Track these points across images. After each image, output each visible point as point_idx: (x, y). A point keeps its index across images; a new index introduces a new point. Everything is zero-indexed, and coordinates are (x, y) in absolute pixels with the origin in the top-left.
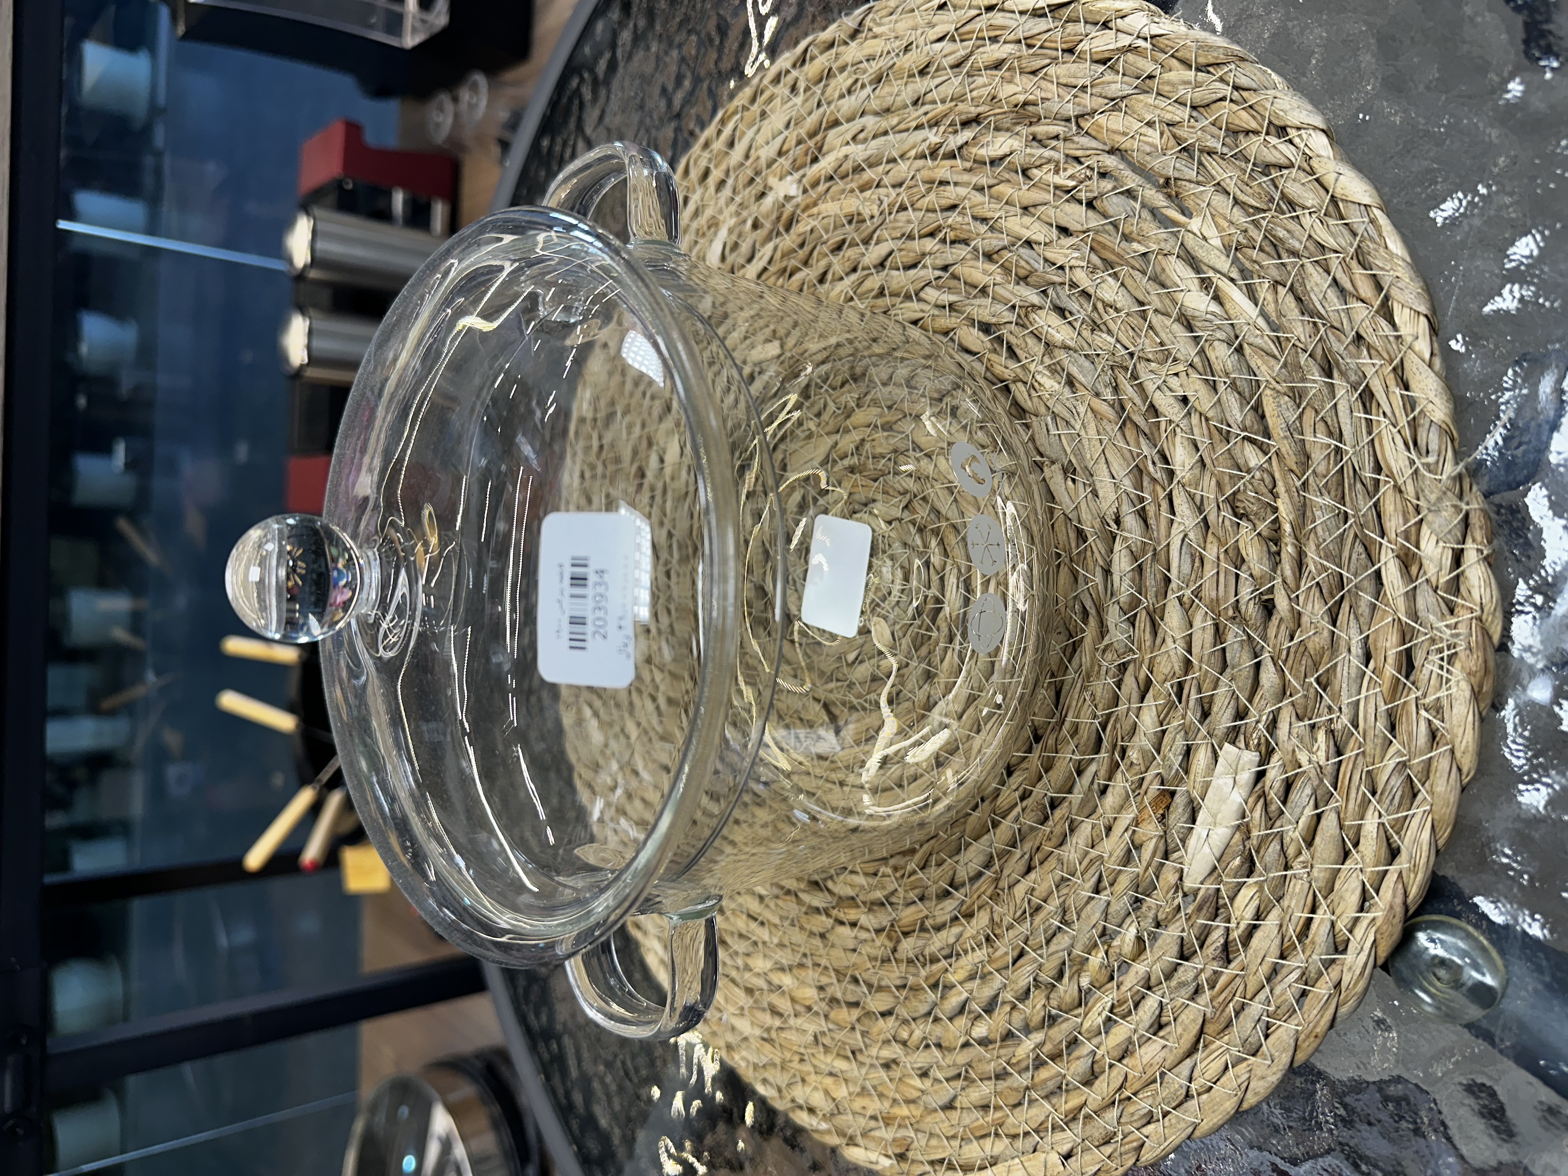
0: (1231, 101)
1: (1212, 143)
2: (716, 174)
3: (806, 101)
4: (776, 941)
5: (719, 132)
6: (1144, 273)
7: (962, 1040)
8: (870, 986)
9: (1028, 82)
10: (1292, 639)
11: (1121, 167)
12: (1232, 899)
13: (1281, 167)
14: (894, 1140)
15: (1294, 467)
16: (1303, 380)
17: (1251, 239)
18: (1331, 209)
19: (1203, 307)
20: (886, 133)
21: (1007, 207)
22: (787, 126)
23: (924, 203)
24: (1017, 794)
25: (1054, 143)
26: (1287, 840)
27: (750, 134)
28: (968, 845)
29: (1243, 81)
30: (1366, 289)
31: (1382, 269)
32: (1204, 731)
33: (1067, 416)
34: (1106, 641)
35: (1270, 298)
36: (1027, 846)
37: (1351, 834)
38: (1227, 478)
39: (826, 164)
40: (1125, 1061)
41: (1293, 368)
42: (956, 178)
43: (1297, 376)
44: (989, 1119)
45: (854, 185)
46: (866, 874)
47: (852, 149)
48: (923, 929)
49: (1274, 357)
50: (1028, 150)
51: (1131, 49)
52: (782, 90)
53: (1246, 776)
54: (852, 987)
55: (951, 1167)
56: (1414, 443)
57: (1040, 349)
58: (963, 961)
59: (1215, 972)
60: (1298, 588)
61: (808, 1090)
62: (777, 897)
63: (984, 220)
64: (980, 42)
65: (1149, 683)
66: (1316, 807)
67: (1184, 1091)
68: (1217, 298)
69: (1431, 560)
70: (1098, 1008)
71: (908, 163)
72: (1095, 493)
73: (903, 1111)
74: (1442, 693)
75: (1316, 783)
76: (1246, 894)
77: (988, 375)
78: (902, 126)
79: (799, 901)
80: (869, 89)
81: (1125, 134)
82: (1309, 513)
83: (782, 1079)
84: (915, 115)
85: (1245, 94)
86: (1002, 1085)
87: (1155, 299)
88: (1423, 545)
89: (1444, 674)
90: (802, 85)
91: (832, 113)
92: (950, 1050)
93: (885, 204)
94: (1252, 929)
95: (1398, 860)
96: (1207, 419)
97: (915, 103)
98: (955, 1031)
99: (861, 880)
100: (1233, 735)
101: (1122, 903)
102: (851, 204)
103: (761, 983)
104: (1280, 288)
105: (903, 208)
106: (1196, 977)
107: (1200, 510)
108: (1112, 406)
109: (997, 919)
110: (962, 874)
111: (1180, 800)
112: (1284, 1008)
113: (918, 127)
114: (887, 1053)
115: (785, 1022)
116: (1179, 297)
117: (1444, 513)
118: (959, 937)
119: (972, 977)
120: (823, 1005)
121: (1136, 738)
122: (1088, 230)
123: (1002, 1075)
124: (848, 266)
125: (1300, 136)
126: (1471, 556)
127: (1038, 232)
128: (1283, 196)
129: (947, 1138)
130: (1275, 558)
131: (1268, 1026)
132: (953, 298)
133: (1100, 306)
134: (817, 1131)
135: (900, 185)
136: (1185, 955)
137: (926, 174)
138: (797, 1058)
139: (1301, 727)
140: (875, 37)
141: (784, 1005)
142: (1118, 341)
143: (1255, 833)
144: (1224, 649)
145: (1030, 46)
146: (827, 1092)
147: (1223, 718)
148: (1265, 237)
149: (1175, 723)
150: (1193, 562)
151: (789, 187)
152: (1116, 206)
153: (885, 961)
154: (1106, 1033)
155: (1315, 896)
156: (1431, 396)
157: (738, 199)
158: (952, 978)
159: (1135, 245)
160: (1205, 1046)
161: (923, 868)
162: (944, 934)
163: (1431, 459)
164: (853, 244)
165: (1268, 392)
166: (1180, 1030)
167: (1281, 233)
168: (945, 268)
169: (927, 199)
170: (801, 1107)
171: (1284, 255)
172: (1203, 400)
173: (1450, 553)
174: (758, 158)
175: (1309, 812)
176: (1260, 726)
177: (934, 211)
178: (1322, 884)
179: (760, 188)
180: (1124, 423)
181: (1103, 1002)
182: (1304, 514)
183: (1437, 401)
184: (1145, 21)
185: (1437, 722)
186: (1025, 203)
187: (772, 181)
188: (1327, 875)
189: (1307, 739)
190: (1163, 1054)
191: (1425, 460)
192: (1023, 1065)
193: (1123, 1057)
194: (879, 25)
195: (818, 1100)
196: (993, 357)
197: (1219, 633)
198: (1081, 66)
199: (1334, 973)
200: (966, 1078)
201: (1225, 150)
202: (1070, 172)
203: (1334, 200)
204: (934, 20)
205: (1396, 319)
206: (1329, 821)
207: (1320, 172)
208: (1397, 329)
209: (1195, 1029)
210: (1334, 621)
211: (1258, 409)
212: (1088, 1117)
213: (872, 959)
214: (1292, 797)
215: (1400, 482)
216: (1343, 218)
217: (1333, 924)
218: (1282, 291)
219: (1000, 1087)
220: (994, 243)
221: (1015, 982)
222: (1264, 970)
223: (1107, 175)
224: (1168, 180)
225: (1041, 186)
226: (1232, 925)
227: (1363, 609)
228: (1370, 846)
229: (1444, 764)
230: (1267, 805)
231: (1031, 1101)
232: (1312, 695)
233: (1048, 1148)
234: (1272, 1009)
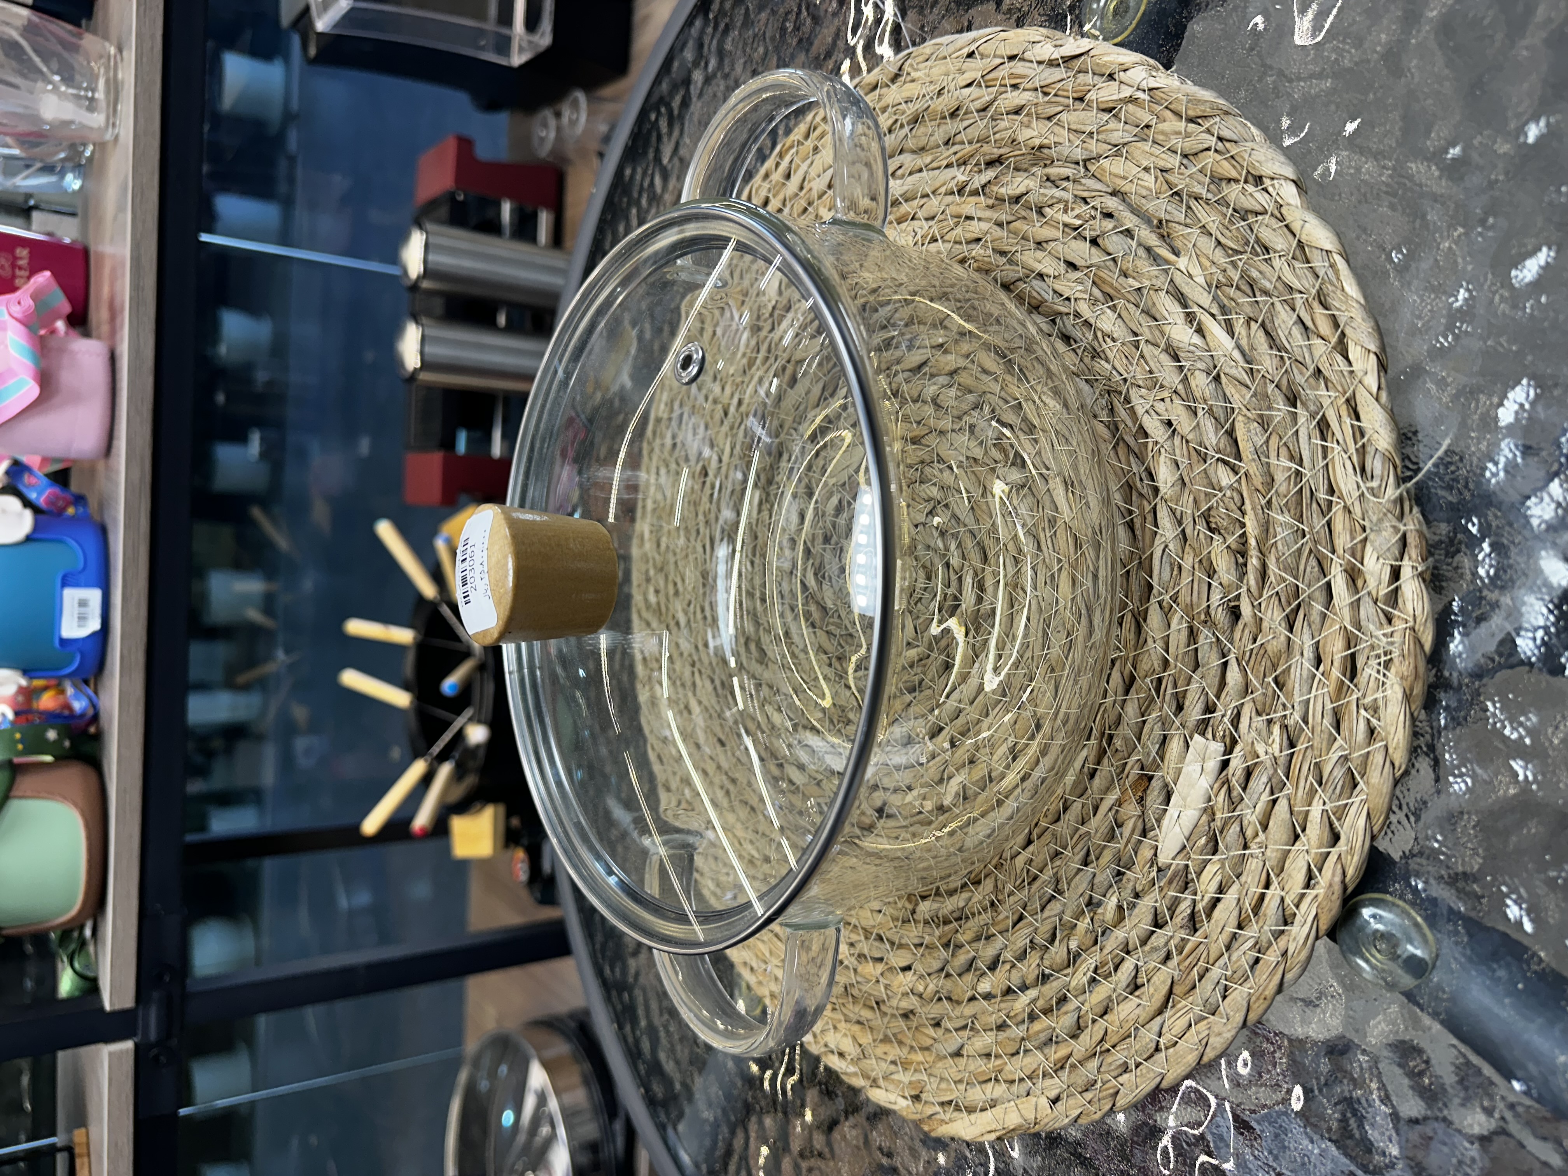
0: (1216, 151)
1: (1197, 189)
2: (774, 203)
5: (778, 165)
6: (1137, 306)
7: (969, 994)
8: (892, 944)
9: (1044, 127)
10: (1255, 641)
11: (1121, 208)
12: (1199, 875)
13: (1257, 214)
14: (910, 1083)
15: (1260, 487)
16: (1270, 408)
17: (1230, 279)
18: (1298, 253)
19: (1186, 340)
20: (920, 170)
21: (1024, 242)
23: (951, 236)
24: (1018, 777)
25: (1065, 184)
26: (1245, 823)
27: (804, 167)
28: (977, 820)
29: (1226, 134)
30: (1324, 327)
31: (1339, 310)
32: (1177, 723)
33: (1069, 434)
35: (1244, 332)
36: (1028, 823)
37: (1300, 819)
38: (1202, 496)
40: (1106, 1017)
41: (1262, 397)
42: (980, 214)
43: (1265, 404)
44: (990, 1066)
45: (891, 217)
47: (891, 183)
48: (938, 893)
49: (1247, 387)
50: (1042, 191)
51: (1132, 100)
53: (1212, 765)
54: (877, 944)
55: (958, 1109)
56: (1362, 469)
57: (1044, 373)
58: (971, 923)
59: (1183, 939)
60: (1261, 596)
61: (839, 1035)
63: (1003, 253)
64: (1003, 89)
65: (1132, 679)
66: (1272, 793)
67: (1153, 1045)
68: (1200, 331)
69: (1372, 574)
70: (1083, 969)
71: (940, 198)
72: (1088, 505)
73: (919, 1057)
74: (1379, 695)
75: (1271, 772)
76: (1211, 869)
77: (1003, 394)
78: (934, 165)
80: (907, 129)
81: (1125, 178)
82: (1271, 529)
83: (817, 1027)
85: (1228, 145)
86: (1002, 1035)
87: (1146, 330)
88: (1365, 562)
89: (1381, 678)
92: (959, 1003)
93: (919, 236)
94: (1215, 902)
95: (1338, 844)
96: (1187, 441)
97: (947, 143)
98: (963, 985)
100: (1202, 727)
101: (1105, 876)
104: (1252, 323)
105: (934, 240)
106: (1166, 944)
107: (1180, 523)
108: (1108, 427)
109: (1000, 886)
111: (1156, 784)
112: (1239, 973)
113: (949, 165)
114: (905, 1004)
116: (1167, 329)
117: (1385, 533)
118: (968, 901)
119: (978, 938)
120: (853, 959)
121: (1120, 728)
122: (1091, 266)
123: (1001, 1027)
125: (1273, 185)
126: (1407, 572)
127: (1048, 266)
128: (1258, 240)
129: (955, 1082)
130: (1241, 568)
131: (1226, 989)
133: (1099, 334)
134: (846, 1074)
135: (933, 218)
136: (1158, 923)
137: (954, 209)
138: (829, 1008)
139: (1259, 721)
140: (913, 81)
142: (1114, 368)
143: (1219, 815)
144: (1196, 649)
145: (1046, 94)
146: (854, 1038)
147: (1194, 712)
148: (1242, 276)
150: (1172, 570)
152: (1115, 243)
153: (906, 921)
154: (1090, 991)
155: (1268, 875)
156: (1377, 426)
158: (961, 938)
159: (1130, 280)
160: (1174, 1004)
162: (955, 898)
163: (1375, 484)
165: (1240, 418)
166: (1151, 990)
167: (1255, 274)
169: (955, 232)
170: (832, 1052)
171: (1258, 293)
173: (1388, 569)
174: (811, 190)
175: (1266, 797)
176: (1226, 719)
177: (961, 243)
178: (1274, 862)
180: (1117, 444)
181: (1089, 963)
182: (1267, 530)
183: (1382, 431)
184: (1144, 74)
185: (1374, 721)
186: (1039, 239)
187: (823, 210)
188: (1279, 855)
189: (1264, 733)
190: (1137, 1012)
191: (1369, 484)
192: (1020, 1018)
193: (1105, 1013)
194: (916, 70)
195: (847, 1045)
196: (1008, 378)
197: (1192, 635)
198: (1089, 114)
199: (1283, 941)
200: (972, 1029)
201: (1210, 196)
202: (1077, 212)
203: (1301, 245)
204: (964, 67)
205: (1351, 356)
206: (1282, 807)
207: (1289, 219)
208: (1350, 364)
209: (1164, 990)
210: (1291, 629)
211: (1231, 433)
212: (1073, 1066)
213: (895, 919)
214: (1251, 784)
215: (1349, 503)
216: (1308, 262)
217: (1282, 900)
218: (1254, 326)
219: (1000, 1038)
220: (1011, 274)
221: (1014, 943)
222: (1224, 938)
223: (1109, 215)
224: (1160, 221)
225: (1052, 223)
226: (1198, 898)
227: (1315, 617)
228: (1315, 830)
229: (1379, 758)
230: (1229, 791)
231: (1026, 1051)
232: (1270, 693)
233: (1039, 1093)
234: (1229, 973)
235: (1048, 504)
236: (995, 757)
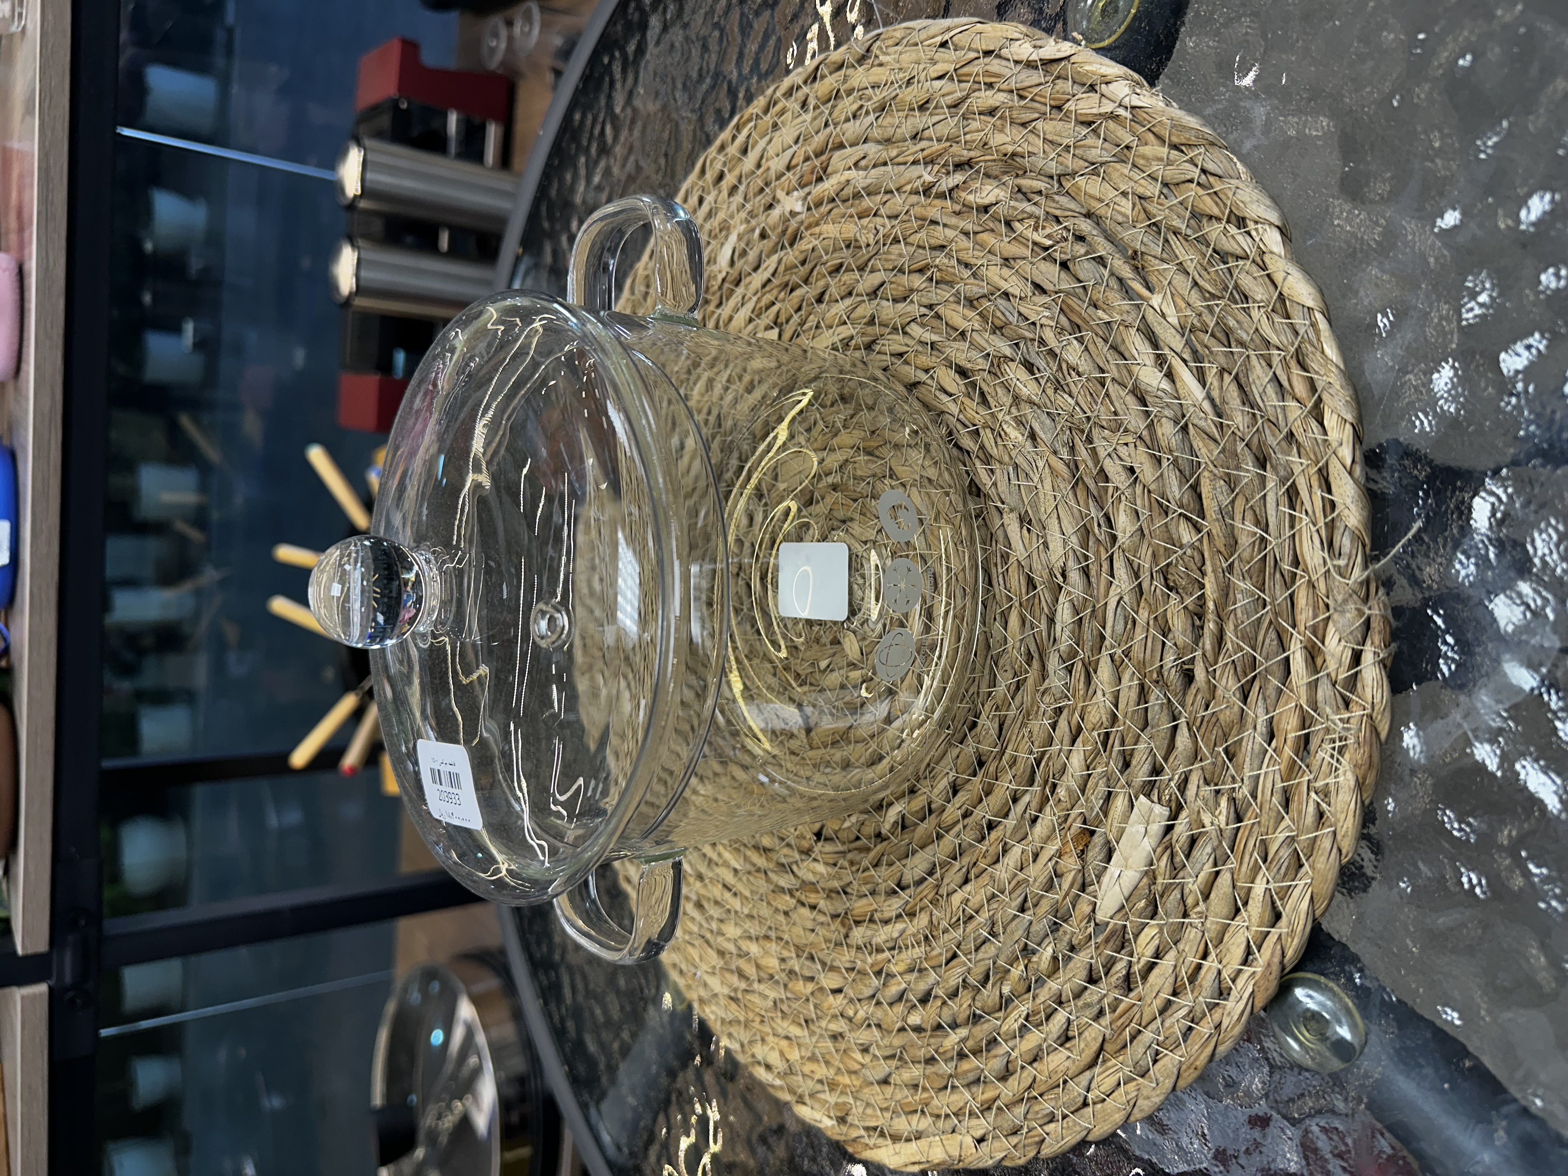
0: (1199, 184)
1: (1177, 223)
2: (730, 179)
3: (814, 119)
4: (746, 911)
5: (734, 138)
6: (1106, 341)
7: (899, 1025)
8: (824, 964)
9: (1018, 133)
10: (1207, 709)
11: (1095, 232)
12: (1136, 936)
13: (1238, 258)
14: (836, 1104)
15: (1222, 549)
16: (1238, 468)
17: (1204, 323)
18: (1278, 305)
19: (1155, 383)
20: (885, 164)
21: (990, 257)
22: (796, 142)
23: (914, 239)
24: (959, 812)
25: (1037, 198)
26: (1186, 891)
27: (762, 143)
28: (914, 852)
29: (1210, 166)
30: (1300, 389)
31: (1317, 373)
32: (1123, 781)
33: (1028, 469)
34: (1045, 685)
35: (1216, 384)
36: (966, 860)
37: (1242, 894)
38: (1162, 551)
39: (829, 186)
40: (1035, 1065)
41: (1230, 455)
42: (946, 220)
43: (1232, 463)
44: (917, 1098)
45: (852, 211)
46: (826, 864)
47: (853, 173)
48: (872, 921)
49: (1215, 441)
50: (1012, 203)
51: (1112, 116)
52: (793, 105)
53: (1156, 828)
54: (808, 963)
55: (882, 1134)
56: (1329, 545)
57: (1007, 400)
58: (904, 955)
59: (1116, 999)
60: (1216, 663)
61: (766, 1048)
62: (749, 873)
63: (967, 265)
64: (976, 86)
65: (1079, 730)
66: (1215, 865)
67: (1081, 1100)
68: (1170, 375)
69: (1332, 656)
70: (1014, 1015)
71: (904, 196)
72: (1046, 545)
73: (845, 1080)
74: (1331, 780)
75: (1216, 843)
76: (1148, 934)
77: (961, 417)
78: (900, 159)
79: (768, 880)
80: (872, 117)
81: (1100, 200)
82: (1231, 595)
83: (745, 1036)
84: (913, 149)
85: (1211, 179)
86: (930, 1069)
87: (1113, 367)
88: (1327, 642)
89: (1334, 763)
90: (812, 102)
91: (837, 135)
92: (890, 1032)
93: (881, 235)
94: (1151, 966)
95: (1279, 924)
96: (1149, 492)
97: (914, 137)
98: (894, 1015)
99: (821, 868)
100: (1148, 789)
101: (1041, 926)
102: (850, 230)
103: (731, 947)
104: (1226, 375)
105: (896, 241)
106: (1101, 1000)
108: (1068, 465)
109: (935, 922)
110: (908, 878)
111: (1097, 840)
112: (1171, 1040)
113: (915, 162)
114: (834, 1027)
115: (750, 985)
116: (1136, 369)
117: (1348, 615)
118: (903, 932)
119: (911, 970)
120: (783, 975)
121: (1064, 778)
122: (1060, 291)
123: (930, 1061)
124: (844, 290)
125: (1256, 230)
126: (1368, 658)
127: (1015, 286)
128: (1237, 287)
129: (881, 1109)
130: (1198, 632)
131: (1157, 1053)
132: (935, 338)
133: (1064, 366)
134: (773, 1086)
135: (896, 217)
136: (1092, 980)
137: (918, 210)
138: (758, 1019)
139: (1207, 790)
140: (881, 65)
141: (750, 970)
142: (1077, 404)
143: (1160, 880)
144: (1146, 709)
145: (1022, 97)
146: (782, 1054)
147: (1140, 773)
148: (1217, 323)
149: (1099, 770)
150: (1126, 624)
151: (793, 203)
152: (1086, 270)
153: (838, 944)
154: (1021, 1037)
155: (1206, 945)
156: (1348, 501)
157: (748, 206)
158: (894, 969)
159: (1100, 313)
160: (1104, 1061)
161: (876, 865)
162: (889, 928)
163: (1342, 562)
164: (849, 270)
165: (1206, 474)
166: (1082, 1045)
167: (1232, 323)
168: (930, 307)
169: (919, 236)
170: (759, 1063)
171: (1233, 344)
172: (1147, 473)
173: (1348, 654)
174: (768, 169)
175: (1208, 869)
176: (1172, 784)
177: (924, 248)
178: (1213, 935)
179: (769, 199)
180: (1077, 483)
181: (1022, 1009)
182: (1227, 595)
183: (1353, 507)
184: (1127, 90)
185: (1324, 805)
186: (1006, 255)
187: (780, 194)
188: (1218, 927)
189: (1211, 803)
190: (1067, 1064)
191: (1336, 562)
192: (949, 1055)
193: (1035, 1060)
194: (885, 53)
195: (774, 1059)
196: (967, 401)
197: (1143, 693)
198: (1067, 125)
199: (1217, 1015)
200: (901, 1059)
201: (1189, 232)
202: (1048, 231)
203: (1281, 297)
204: (937, 57)
205: (1326, 423)
206: (1225, 879)
207: (1271, 269)
208: (1325, 433)
209: (1095, 1046)
210: (1245, 699)
211: (1195, 489)
212: (999, 1109)
213: (827, 941)
214: (1194, 853)
215: (1314, 578)
216: (1288, 317)
217: (1219, 972)
218: (1227, 378)
219: (928, 1072)
220: (976, 289)
221: (946, 981)
222: (1158, 1004)
223: (1081, 238)
224: (1135, 252)
225: (1020, 239)
226: (1134, 960)
227: (1271, 692)
228: (1256, 908)
229: (1327, 843)
230: (1172, 856)
231: (954, 1087)
232: (1219, 763)
233: (964, 1131)
234: (1161, 1038)
235: (1001, 539)
236: (936, 791)
